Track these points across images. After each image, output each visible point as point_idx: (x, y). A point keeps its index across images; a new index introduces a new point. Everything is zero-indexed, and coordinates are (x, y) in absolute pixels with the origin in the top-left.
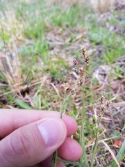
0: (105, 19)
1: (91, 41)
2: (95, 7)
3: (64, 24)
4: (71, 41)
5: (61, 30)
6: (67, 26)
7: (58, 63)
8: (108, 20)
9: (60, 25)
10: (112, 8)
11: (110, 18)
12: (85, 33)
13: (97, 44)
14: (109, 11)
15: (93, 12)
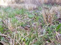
0: (31, 12)
1: (29, 18)
2: (28, 9)
3: (20, 14)
4: (23, 18)
5: (20, 15)
6: (21, 14)
7: (22, 23)
8: (32, 13)
9: (19, 14)
10: (33, 9)
11: (32, 12)
12: (27, 16)
13: (31, 18)
14: (32, 10)
15: (27, 10)
